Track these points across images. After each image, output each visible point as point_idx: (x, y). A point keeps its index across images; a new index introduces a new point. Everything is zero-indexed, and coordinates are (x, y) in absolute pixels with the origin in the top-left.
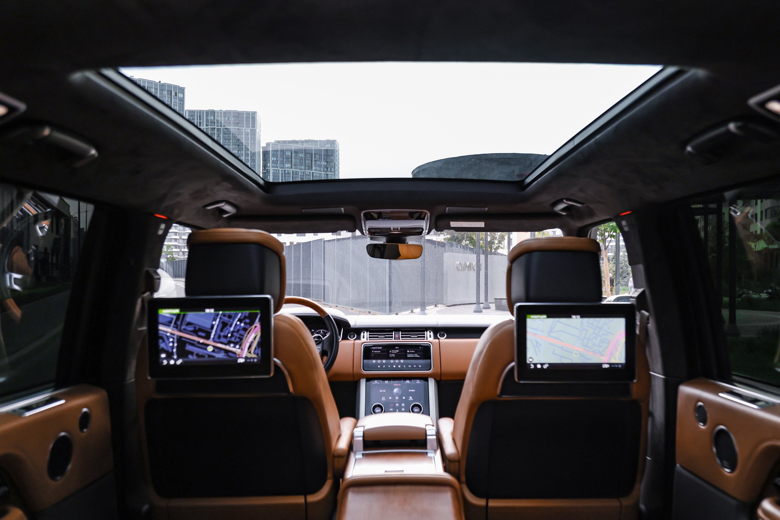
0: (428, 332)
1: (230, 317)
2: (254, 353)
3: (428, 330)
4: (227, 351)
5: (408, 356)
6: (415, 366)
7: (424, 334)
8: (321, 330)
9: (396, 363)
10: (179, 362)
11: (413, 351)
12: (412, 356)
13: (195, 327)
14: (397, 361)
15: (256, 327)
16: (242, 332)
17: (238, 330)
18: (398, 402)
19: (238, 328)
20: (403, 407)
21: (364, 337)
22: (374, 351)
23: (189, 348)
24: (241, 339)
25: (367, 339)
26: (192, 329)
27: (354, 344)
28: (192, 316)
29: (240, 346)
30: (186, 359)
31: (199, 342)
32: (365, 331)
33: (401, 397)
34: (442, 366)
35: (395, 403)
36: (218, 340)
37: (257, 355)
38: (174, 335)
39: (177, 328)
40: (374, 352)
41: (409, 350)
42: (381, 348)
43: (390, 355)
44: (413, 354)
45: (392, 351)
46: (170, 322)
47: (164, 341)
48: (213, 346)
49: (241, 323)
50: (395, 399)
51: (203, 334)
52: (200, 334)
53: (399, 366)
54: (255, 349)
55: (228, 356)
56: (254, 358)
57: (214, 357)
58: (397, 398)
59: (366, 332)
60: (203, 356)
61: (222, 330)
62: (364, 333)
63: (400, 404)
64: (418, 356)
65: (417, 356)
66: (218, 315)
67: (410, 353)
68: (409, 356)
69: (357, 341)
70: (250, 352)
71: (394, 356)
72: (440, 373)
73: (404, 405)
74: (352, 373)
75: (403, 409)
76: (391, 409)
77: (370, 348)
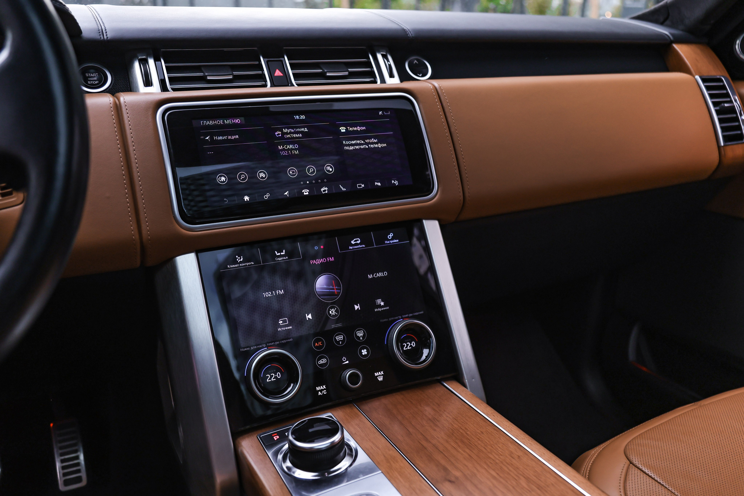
0: (378, 55)
3: (379, 52)
6: (379, 184)
7: (370, 65)
9: (310, 178)
11: (359, 129)
12: (362, 147)
14: (311, 170)
18: (339, 325)
20: (362, 345)
21: (148, 83)
22: (212, 135)
25: (164, 88)
27: (118, 108)
32: (149, 55)
34: (464, 176)
35: (329, 335)
40: (211, 138)
41: (346, 125)
42: (237, 121)
43: (280, 148)
44: (364, 139)
45: (284, 131)
50: (328, 318)
53: (324, 190)
58: (333, 312)
59: (150, 60)
62: (144, 62)
63: (349, 332)
64: (380, 145)
65: (376, 146)
67: (350, 136)
68: (352, 148)
69: (125, 98)
71: (296, 149)
72: (462, 198)
73: (362, 335)
74: (136, 237)
75: (364, 352)
76: (322, 361)
77: (195, 123)
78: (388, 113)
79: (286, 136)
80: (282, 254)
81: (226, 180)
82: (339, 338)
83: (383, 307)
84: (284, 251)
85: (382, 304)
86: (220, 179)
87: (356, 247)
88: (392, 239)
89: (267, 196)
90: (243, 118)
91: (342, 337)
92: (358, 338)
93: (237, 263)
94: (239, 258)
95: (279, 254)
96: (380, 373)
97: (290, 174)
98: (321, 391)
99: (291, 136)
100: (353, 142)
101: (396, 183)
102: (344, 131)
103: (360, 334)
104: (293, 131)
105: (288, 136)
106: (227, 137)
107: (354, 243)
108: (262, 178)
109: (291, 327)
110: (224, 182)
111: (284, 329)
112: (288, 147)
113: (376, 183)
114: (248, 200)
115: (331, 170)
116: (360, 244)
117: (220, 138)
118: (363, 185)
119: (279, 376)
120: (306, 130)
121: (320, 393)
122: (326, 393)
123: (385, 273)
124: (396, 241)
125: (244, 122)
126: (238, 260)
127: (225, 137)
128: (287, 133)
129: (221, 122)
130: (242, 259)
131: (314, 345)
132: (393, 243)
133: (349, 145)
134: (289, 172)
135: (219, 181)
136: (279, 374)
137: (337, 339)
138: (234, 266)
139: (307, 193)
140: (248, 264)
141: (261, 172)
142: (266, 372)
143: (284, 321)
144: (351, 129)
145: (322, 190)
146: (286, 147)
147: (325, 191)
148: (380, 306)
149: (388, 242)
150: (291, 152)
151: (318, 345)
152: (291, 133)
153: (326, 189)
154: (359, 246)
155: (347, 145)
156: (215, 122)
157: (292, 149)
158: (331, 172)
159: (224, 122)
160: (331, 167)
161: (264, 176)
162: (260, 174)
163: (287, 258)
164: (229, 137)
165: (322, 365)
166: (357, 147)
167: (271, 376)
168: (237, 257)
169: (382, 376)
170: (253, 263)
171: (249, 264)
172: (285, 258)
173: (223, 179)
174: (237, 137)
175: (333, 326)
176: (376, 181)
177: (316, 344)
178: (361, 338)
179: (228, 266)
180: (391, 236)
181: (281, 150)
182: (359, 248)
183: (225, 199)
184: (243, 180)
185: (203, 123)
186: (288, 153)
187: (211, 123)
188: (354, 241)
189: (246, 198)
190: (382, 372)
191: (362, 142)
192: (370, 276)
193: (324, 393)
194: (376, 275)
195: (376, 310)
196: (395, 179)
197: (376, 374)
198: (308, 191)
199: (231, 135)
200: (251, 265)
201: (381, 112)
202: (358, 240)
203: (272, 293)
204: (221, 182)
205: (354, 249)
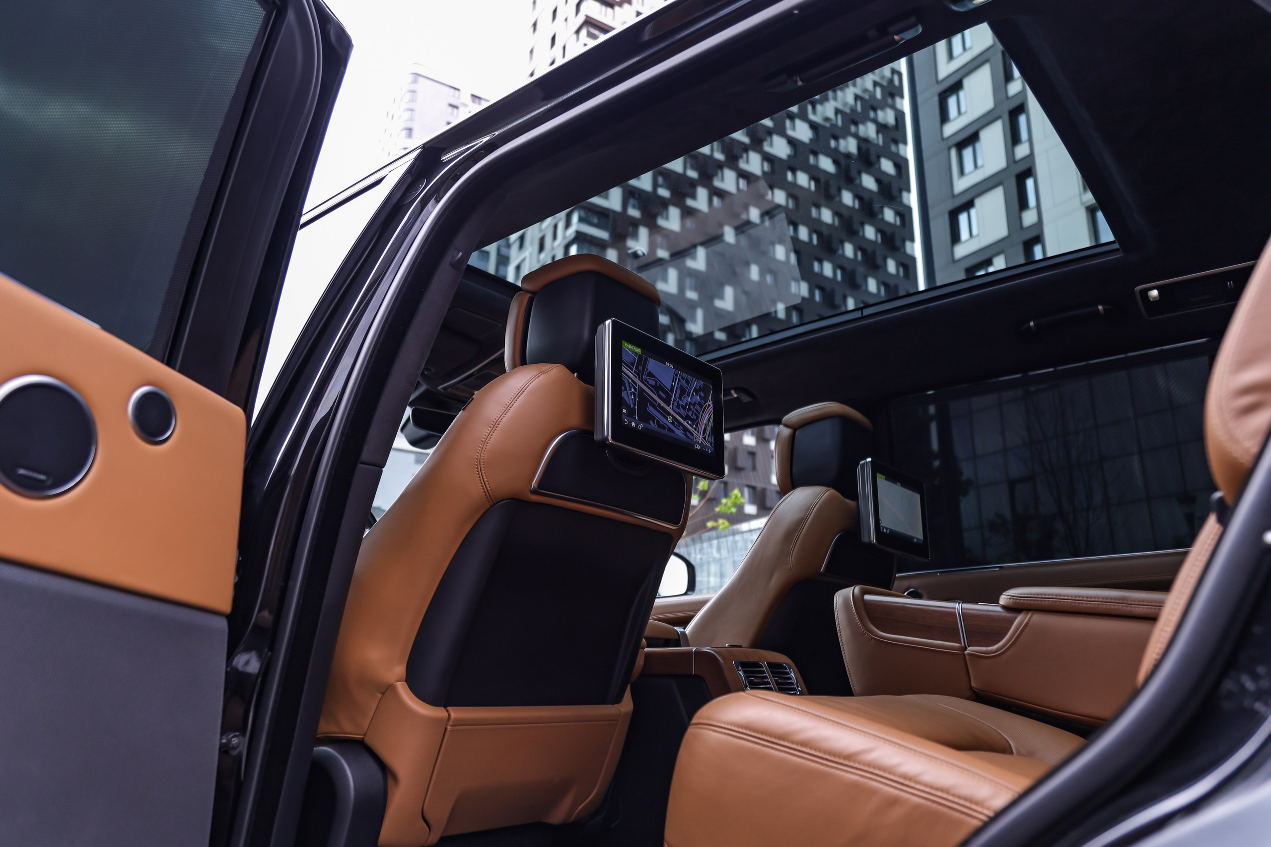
1: (687, 382)
2: (709, 442)
4: (685, 429)
10: (641, 426)
13: (656, 382)
15: (709, 405)
16: (697, 407)
17: (695, 403)
19: (694, 400)
23: (651, 409)
24: (698, 417)
26: (653, 383)
28: (653, 365)
29: (696, 426)
30: (647, 425)
31: (659, 404)
36: (677, 410)
37: (711, 444)
38: (636, 384)
39: (638, 375)
46: (633, 364)
47: (626, 389)
48: (673, 416)
49: (697, 394)
51: (664, 396)
52: (660, 393)
54: (709, 435)
55: (686, 435)
56: (709, 448)
57: (674, 432)
60: (664, 428)
61: (680, 398)
66: (677, 375)
70: (705, 438)
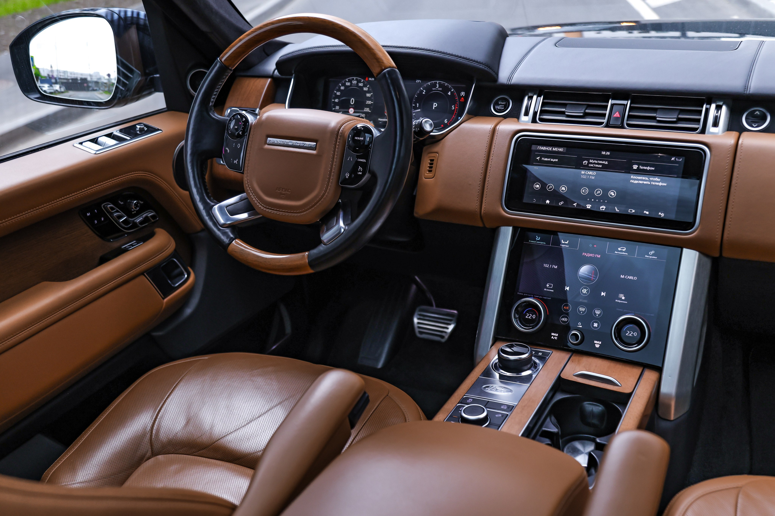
0: (713, 106)
3: (714, 102)
5: (632, 181)
6: (647, 213)
7: (699, 113)
8: (438, 82)
9: (595, 198)
11: (648, 168)
12: (645, 183)
14: (598, 192)
18: (586, 301)
20: (596, 320)
21: (526, 114)
22: (541, 156)
25: (533, 120)
27: (494, 131)
32: (535, 94)
33: (595, 289)
34: (727, 222)
35: (576, 305)
40: (540, 159)
41: (639, 164)
42: (561, 150)
43: (583, 172)
44: (650, 176)
45: (590, 161)
50: (579, 294)
58: (585, 291)
59: (535, 97)
62: (531, 98)
63: (591, 308)
64: (660, 184)
65: (657, 184)
67: (639, 173)
68: (636, 182)
69: (504, 126)
71: (593, 176)
72: (719, 240)
73: (599, 313)
74: (478, 210)
75: (596, 325)
76: (564, 319)
77: (534, 147)
78: (679, 160)
79: (590, 165)
80: (566, 243)
81: (539, 187)
82: (582, 309)
83: (623, 300)
84: (568, 241)
85: (623, 298)
86: (536, 186)
87: (620, 253)
88: (653, 255)
89: (561, 203)
90: (565, 148)
91: (584, 310)
92: (595, 314)
93: (535, 240)
94: (538, 238)
95: (564, 242)
96: (598, 342)
97: (582, 191)
98: (554, 336)
99: (593, 165)
100: (639, 178)
101: (662, 215)
102: (636, 168)
103: (598, 312)
104: (596, 162)
105: (592, 165)
106: (550, 160)
107: (620, 250)
108: (563, 190)
109: (553, 291)
110: (537, 188)
111: (548, 290)
112: (589, 173)
113: (645, 212)
114: (548, 203)
115: (613, 195)
116: (624, 252)
117: (546, 159)
118: (634, 211)
119: (534, 317)
120: (607, 163)
121: (552, 337)
122: (557, 339)
123: (635, 278)
124: (654, 257)
125: (565, 151)
126: (536, 238)
127: (549, 160)
128: (591, 163)
129: (550, 149)
130: (539, 239)
131: (563, 307)
132: (651, 258)
133: (635, 180)
134: (582, 190)
135: (535, 187)
136: (534, 316)
137: (580, 309)
138: (533, 242)
139: (589, 208)
140: (541, 243)
141: (563, 187)
142: (528, 312)
143: (550, 286)
144: (642, 167)
145: (601, 207)
146: (587, 173)
147: (603, 208)
148: (621, 299)
149: (648, 257)
150: (589, 177)
151: (566, 308)
152: (594, 163)
153: (604, 207)
154: (623, 253)
155: (633, 179)
156: (547, 148)
157: (590, 175)
158: (613, 196)
159: (552, 149)
160: (614, 193)
161: (564, 190)
162: (562, 188)
163: (568, 246)
164: (552, 160)
165: (562, 321)
166: (641, 182)
167: (529, 316)
168: (537, 236)
169: (599, 345)
170: (545, 243)
171: (543, 243)
172: (566, 246)
173: (538, 186)
174: (557, 160)
175: (581, 300)
176: (646, 210)
177: (565, 307)
178: (597, 315)
179: (529, 241)
180: (652, 253)
181: (583, 174)
182: (622, 254)
183: (534, 199)
184: (550, 189)
185: (539, 148)
186: (587, 177)
187: (544, 148)
188: (621, 249)
189: (548, 202)
190: (600, 343)
191: (647, 179)
192: (622, 277)
193: (555, 338)
194: (627, 277)
195: (616, 301)
196: (663, 212)
197: (595, 342)
198: (591, 206)
199: (553, 159)
200: (544, 244)
201: (674, 158)
202: (624, 249)
203: (550, 266)
204: (536, 188)
205: (618, 254)
